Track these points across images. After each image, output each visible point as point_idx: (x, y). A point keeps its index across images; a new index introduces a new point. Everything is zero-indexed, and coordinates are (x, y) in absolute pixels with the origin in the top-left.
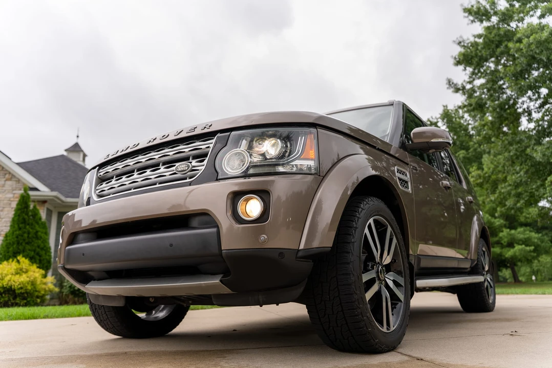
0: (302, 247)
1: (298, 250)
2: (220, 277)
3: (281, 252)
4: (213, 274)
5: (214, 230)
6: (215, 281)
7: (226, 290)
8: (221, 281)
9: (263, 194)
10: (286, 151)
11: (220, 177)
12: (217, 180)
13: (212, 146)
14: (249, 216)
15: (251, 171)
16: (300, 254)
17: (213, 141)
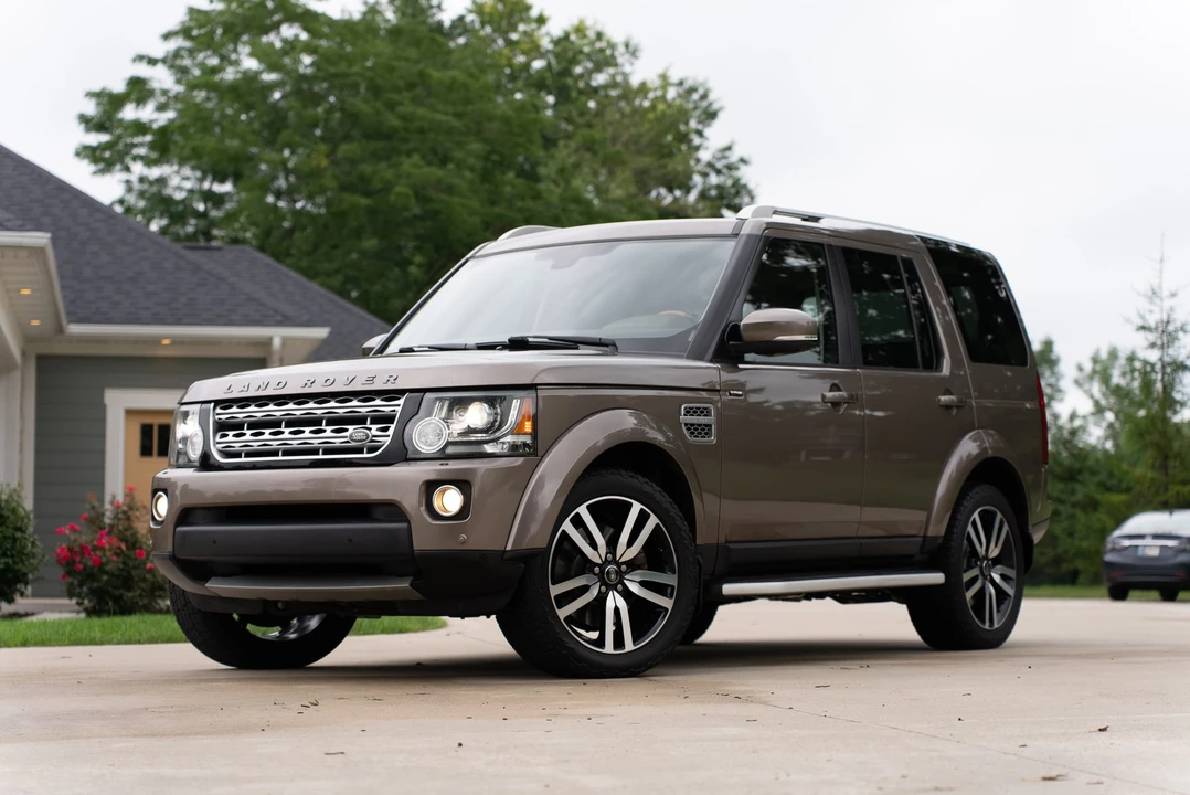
0: (509, 547)
1: (505, 551)
2: (409, 579)
3: (483, 555)
4: (400, 575)
5: (405, 525)
6: (405, 584)
7: (417, 596)
8: (411, 585)
9: (463, 484)
10: (495, 421)
11: (410, 456)
12: (407, 460)
13: (399, 409)
14: (447, 511)
15: (450, 450)
16: (507, 556)
17: (401, 402)
